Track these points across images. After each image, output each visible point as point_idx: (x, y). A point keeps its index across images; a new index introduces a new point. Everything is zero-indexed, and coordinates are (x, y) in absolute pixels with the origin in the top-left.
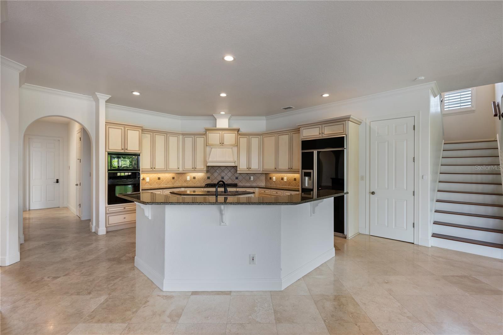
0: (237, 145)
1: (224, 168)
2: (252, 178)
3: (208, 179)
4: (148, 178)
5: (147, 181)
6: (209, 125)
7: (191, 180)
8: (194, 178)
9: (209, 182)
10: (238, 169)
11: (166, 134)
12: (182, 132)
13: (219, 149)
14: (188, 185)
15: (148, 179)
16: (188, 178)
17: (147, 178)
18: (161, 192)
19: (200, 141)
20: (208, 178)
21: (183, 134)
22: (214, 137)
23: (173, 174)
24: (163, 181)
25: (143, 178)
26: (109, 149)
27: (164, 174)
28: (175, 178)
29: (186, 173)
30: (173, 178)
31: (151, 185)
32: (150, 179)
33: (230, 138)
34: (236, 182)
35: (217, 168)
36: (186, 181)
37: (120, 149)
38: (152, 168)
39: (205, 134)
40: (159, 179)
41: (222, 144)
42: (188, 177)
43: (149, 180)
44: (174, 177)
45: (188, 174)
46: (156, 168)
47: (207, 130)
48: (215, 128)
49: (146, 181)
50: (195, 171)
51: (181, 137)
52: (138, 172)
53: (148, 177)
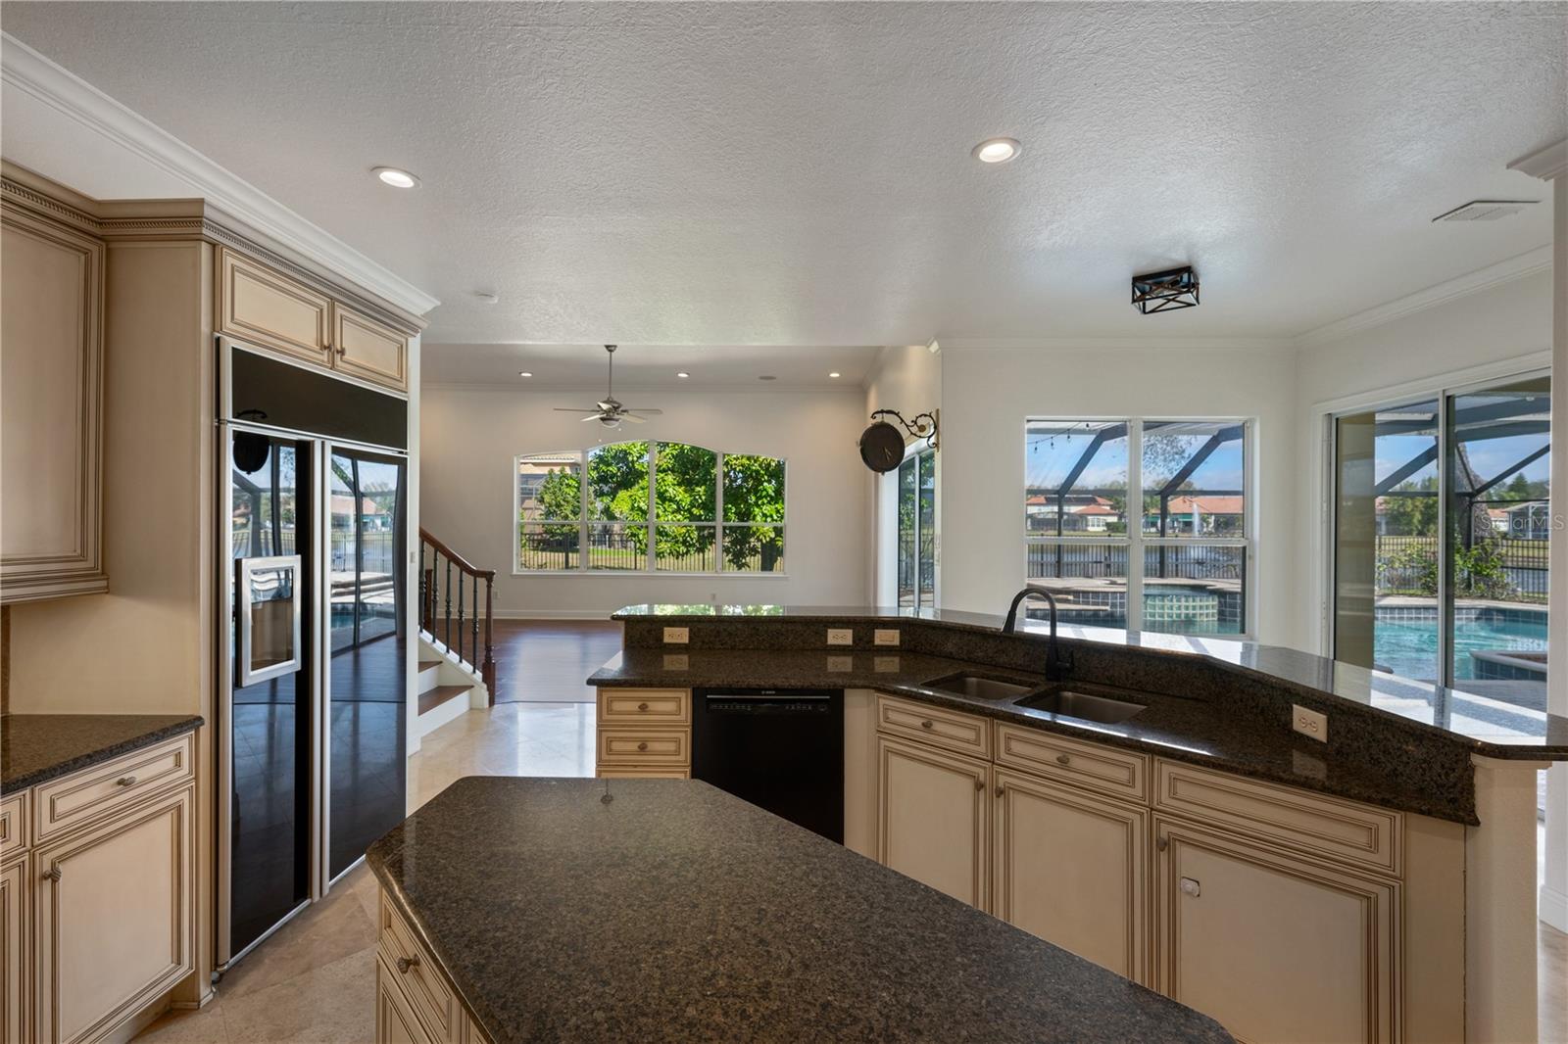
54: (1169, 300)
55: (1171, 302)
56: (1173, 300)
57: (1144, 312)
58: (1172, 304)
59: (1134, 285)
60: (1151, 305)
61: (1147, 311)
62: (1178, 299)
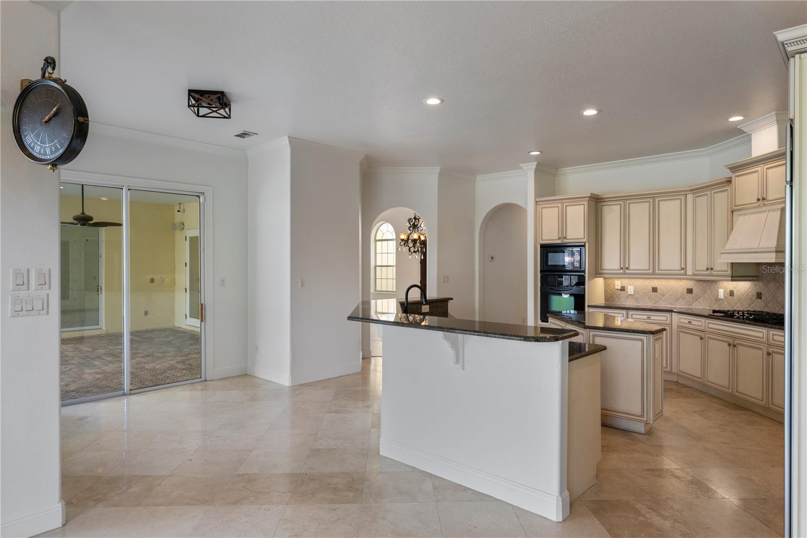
3: (757, 298)
5: (629, 293)
7: (725, 298)
8: (731, 294)
9: (758, 306)
11: (653, 198)
12: (689, 187)
13: (752, 216)
15: (630, 289)
16: (721, 293)
17: (629, 287)
18: (667, 317)
19: (721, 199)
20: (759, 296)
21: (692, 191)
22: (747, 186)
23: (689, 282)
24: (663, 296)
25: (622, 287)
26: (541, 239)
27: (666, 281)
28: (695, 292)
29: (712, 282)
30: (690, 291)
31: (636, 300)
32: (635, 290)
33: (776, 180)
36: (717, 300)
39: (729, 181)
40: (655, 290)
41: (762, 200)
42: (720, 290)
43: (634, 292)
44: (692, 290)
47: (733, 169)
48: (748, 160)
49: (627, 292)
51: (690, 197)
52: (583, 275)
53: (632, 286)
54: (213, 111)
55: (214, 113)
56: (216, 111)
57: (198, 115)
58: (214, 114)
59: (189, 95)
60: (203, 111)
61: (200, 115)
62: (218, 112)
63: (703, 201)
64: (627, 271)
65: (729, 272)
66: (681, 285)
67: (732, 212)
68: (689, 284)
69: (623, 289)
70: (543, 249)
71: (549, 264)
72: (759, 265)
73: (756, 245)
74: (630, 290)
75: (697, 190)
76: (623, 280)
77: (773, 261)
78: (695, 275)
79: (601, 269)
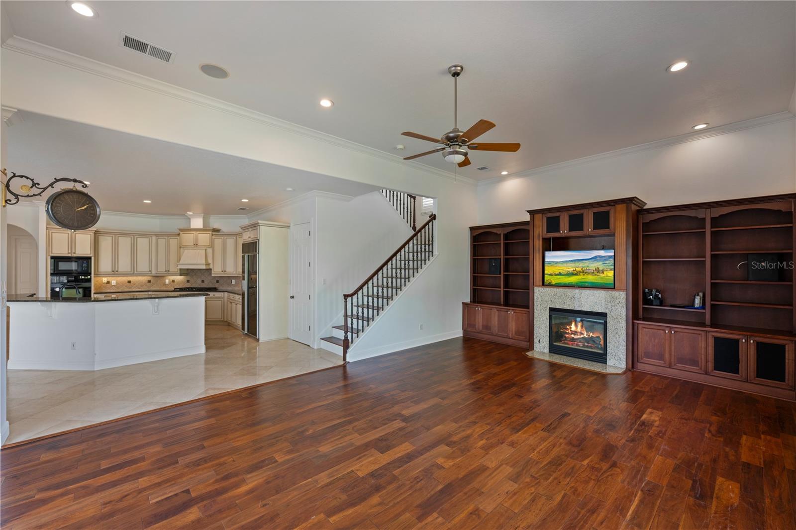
0: (212, 245)
1: (204, 271)
2: (234, 282)
4: (115, 281)
6: (183, 226)
7: (170, 283)
8: (173, 281)
9: (188, 285)
10: (213, 272)
11: (134, 235)
12: (154, 233)
13: (193, 251)
14: (167, 289)
16: (167, 281)
19: (174, 242)
20: (188, 281)
21: (156, 235)
22: (188, 238)
24: (134, 284)
26: (52, 253)
28: (151, 282)
29: (163, 276)
30: (149, 281)
32: (116, 282)
33: (204, 238)
34: (217, 286)
35: (197, 271)
36: (165, 284)
37: (67, 253)
38: (113, 271)
39: (179, 235)
40: (129, 282)
41: (196, 245)
45: (167, 277)
46: (119, 271)
47: (181, 230)
48: (188, 228)
49: (111, 284)
50: (169, 274)
51: (154, 238)
63: (162, 241)
64: (117, 273)
65: (179, 272)
66: (145, 279)
67: (180, 247)
68: (149, 278)
69: (108, 282)
70: (53, 260)
71: (59, 269)
72: (188, 269)
73: (196, 262)
74: (114, 283)
75: (159, 235)
76: (108, 278)
77: (205, 268)
78: (157, 274)
79: (98, 272)
